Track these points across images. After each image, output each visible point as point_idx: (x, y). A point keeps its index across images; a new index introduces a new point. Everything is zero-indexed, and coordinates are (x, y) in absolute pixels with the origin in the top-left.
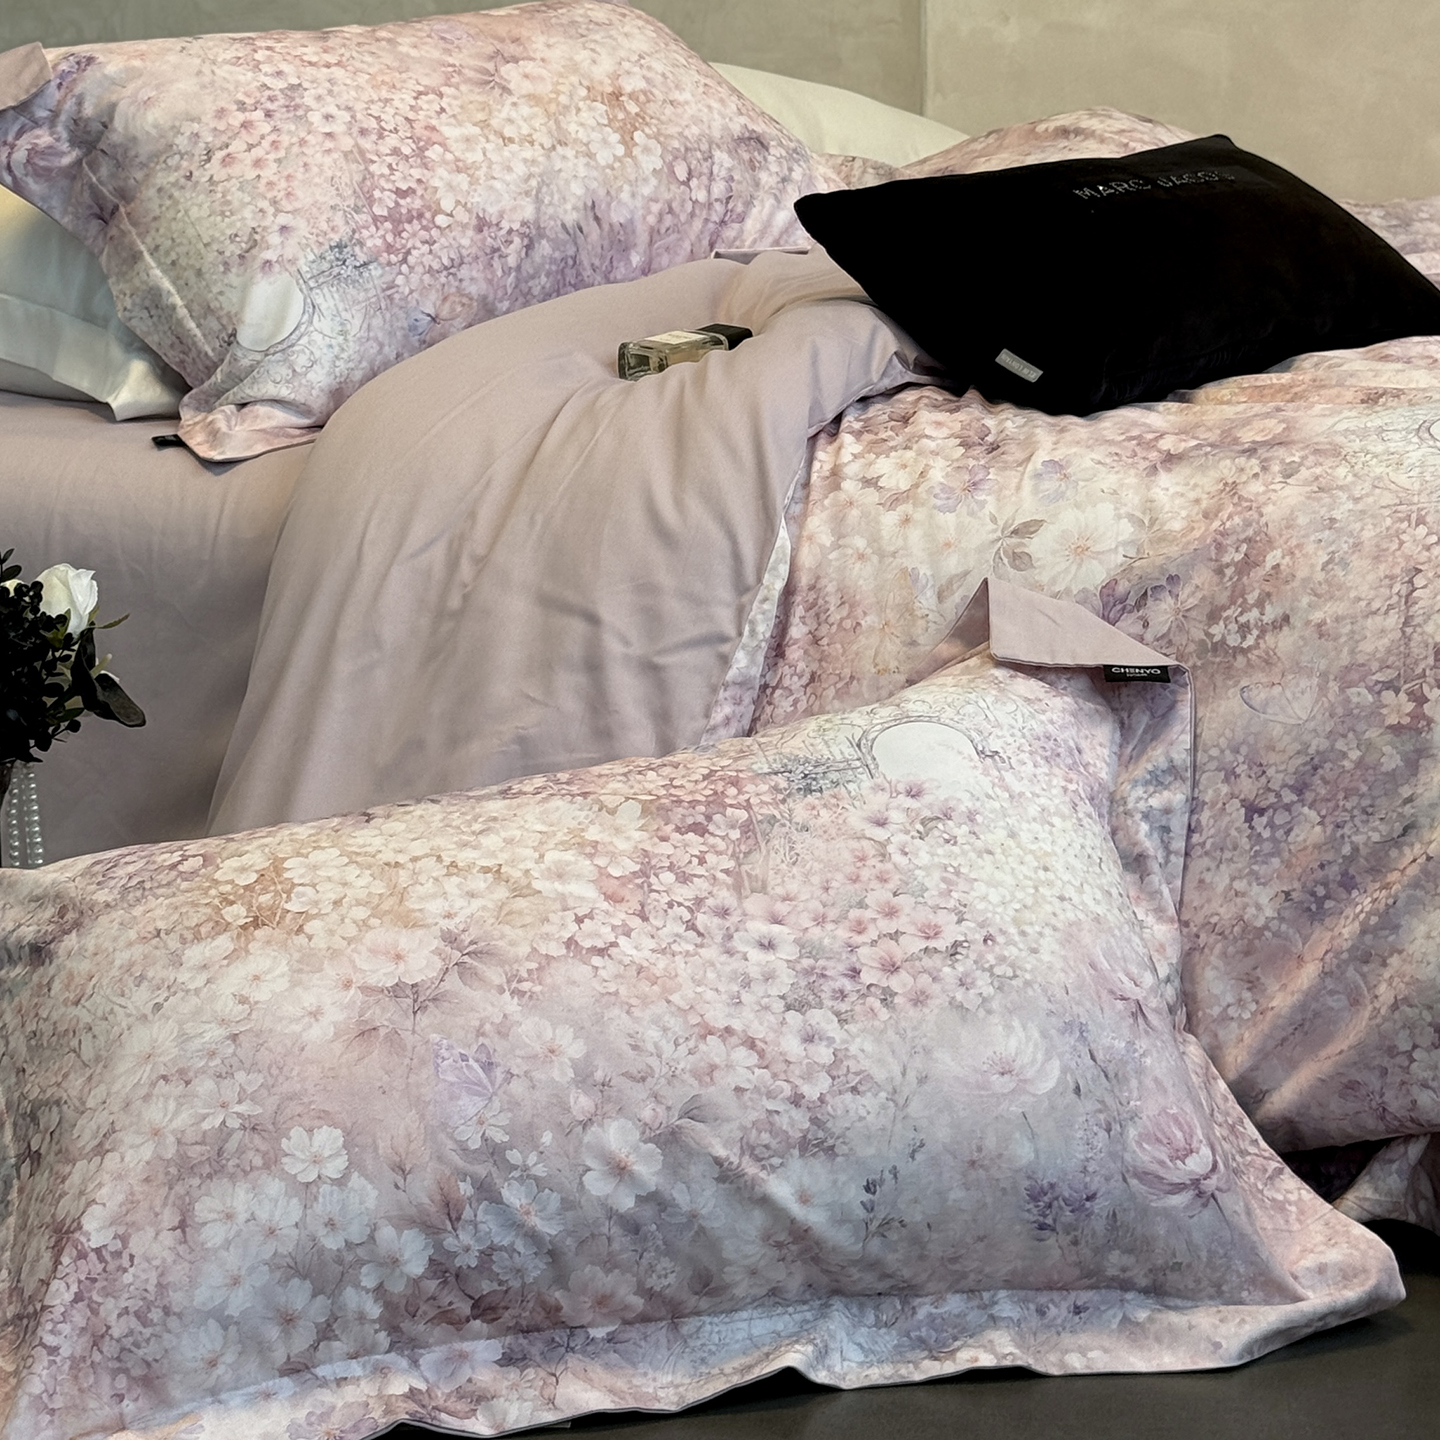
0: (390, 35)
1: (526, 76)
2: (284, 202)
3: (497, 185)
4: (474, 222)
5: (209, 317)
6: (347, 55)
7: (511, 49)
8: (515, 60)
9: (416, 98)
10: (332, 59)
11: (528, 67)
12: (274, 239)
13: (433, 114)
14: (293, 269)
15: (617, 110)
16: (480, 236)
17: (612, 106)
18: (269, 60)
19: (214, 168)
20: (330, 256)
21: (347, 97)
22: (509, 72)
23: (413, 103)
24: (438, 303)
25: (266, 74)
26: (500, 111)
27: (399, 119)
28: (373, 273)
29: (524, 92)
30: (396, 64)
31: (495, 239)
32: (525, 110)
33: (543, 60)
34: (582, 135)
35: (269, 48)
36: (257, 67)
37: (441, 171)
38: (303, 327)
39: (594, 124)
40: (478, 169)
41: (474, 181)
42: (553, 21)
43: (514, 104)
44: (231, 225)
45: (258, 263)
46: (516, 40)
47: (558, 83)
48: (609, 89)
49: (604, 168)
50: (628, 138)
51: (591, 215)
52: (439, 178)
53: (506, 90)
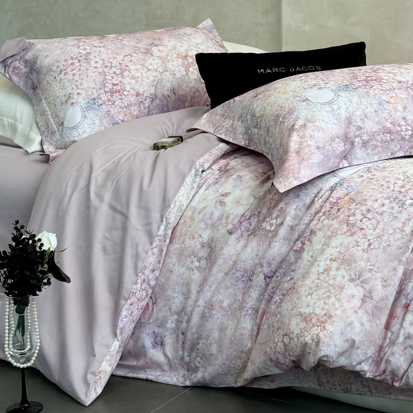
0: (122, 38)
1: (159, 51)
2: (79, 86)
3: (144, 83)
4: (136, 94)
5: (57, 118)
6: (107, 44)
7: (157, 42)
8: (157, 46)
9: (124, 57)
10: (101, 45)
11: (161, 48)
13: (128, 62)
14: (80, 105)
15: (185, 61)
16: (137, 98)
17: (184, 60)
18: (83, 45)
20: (91, 102)
21: (103, 56)
22: (155, 50)
24: (123, 117)
25: (81, 49)
26: (148, 61)
28: (104, 107)
29: (157, 56)
30: (120, 47)
31: (142, 99)
32: (157, 61)
33: (166, 46)
34: (173, 69)
35: (84, 42)
36: (79, 47)
37: (127, 79)
38: (82, 122)
39: (177, 65)
40: (138, 78)
41: (137, 82)
42: (173, 34)
43: (154, 59)
44: (65, 92)
45: (70, 103)
46: (159, 39)
47: (169, 53)
48: (184, 55)
49: (178, 78)
50: (187, 70)
51: (172, 92)
52: (126, 81)
53: (152, 55)
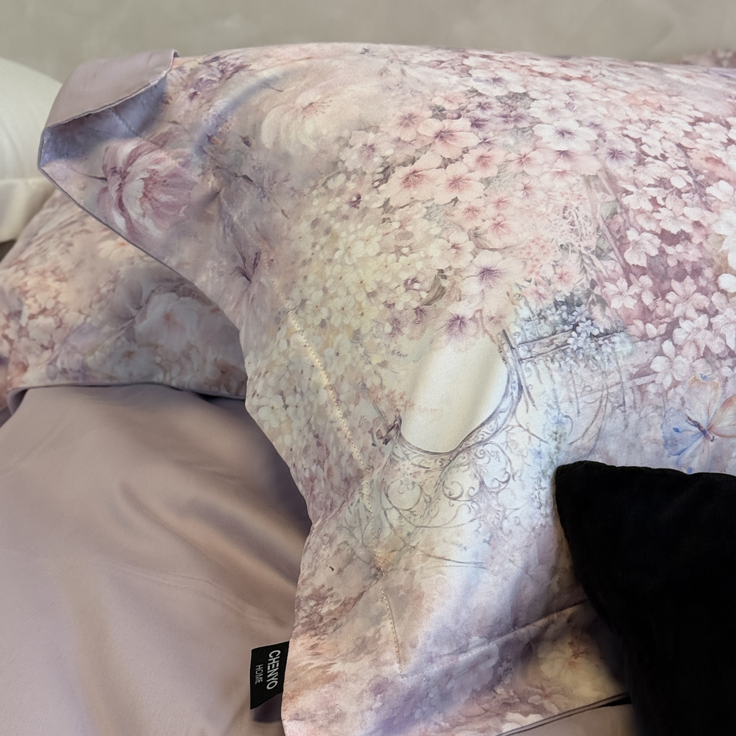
12: (472, 286)
19: (393, 190)
23: (689, 128)
27: (667, 145)
